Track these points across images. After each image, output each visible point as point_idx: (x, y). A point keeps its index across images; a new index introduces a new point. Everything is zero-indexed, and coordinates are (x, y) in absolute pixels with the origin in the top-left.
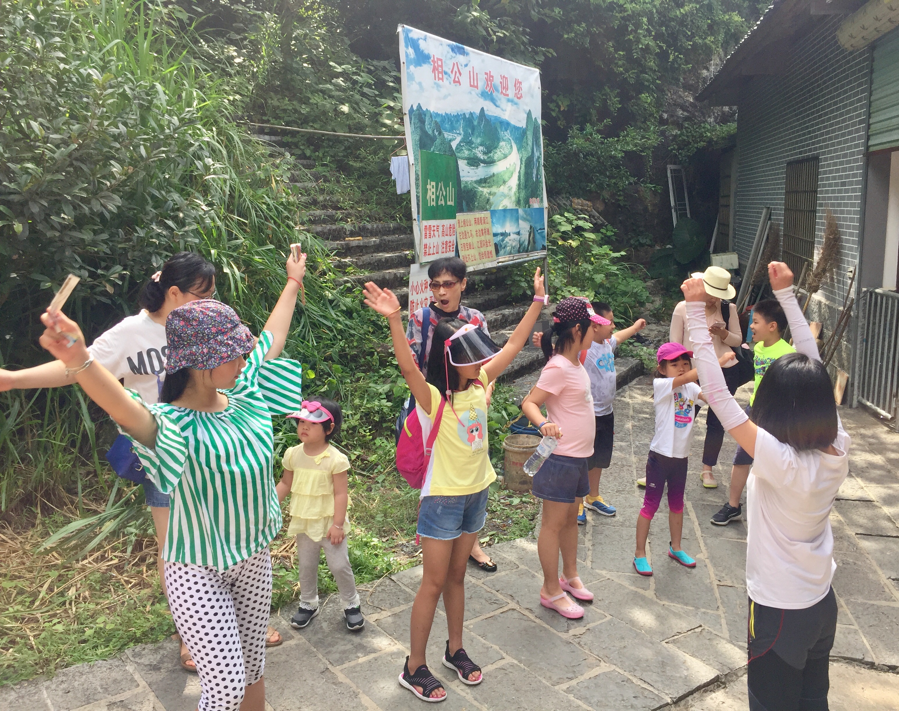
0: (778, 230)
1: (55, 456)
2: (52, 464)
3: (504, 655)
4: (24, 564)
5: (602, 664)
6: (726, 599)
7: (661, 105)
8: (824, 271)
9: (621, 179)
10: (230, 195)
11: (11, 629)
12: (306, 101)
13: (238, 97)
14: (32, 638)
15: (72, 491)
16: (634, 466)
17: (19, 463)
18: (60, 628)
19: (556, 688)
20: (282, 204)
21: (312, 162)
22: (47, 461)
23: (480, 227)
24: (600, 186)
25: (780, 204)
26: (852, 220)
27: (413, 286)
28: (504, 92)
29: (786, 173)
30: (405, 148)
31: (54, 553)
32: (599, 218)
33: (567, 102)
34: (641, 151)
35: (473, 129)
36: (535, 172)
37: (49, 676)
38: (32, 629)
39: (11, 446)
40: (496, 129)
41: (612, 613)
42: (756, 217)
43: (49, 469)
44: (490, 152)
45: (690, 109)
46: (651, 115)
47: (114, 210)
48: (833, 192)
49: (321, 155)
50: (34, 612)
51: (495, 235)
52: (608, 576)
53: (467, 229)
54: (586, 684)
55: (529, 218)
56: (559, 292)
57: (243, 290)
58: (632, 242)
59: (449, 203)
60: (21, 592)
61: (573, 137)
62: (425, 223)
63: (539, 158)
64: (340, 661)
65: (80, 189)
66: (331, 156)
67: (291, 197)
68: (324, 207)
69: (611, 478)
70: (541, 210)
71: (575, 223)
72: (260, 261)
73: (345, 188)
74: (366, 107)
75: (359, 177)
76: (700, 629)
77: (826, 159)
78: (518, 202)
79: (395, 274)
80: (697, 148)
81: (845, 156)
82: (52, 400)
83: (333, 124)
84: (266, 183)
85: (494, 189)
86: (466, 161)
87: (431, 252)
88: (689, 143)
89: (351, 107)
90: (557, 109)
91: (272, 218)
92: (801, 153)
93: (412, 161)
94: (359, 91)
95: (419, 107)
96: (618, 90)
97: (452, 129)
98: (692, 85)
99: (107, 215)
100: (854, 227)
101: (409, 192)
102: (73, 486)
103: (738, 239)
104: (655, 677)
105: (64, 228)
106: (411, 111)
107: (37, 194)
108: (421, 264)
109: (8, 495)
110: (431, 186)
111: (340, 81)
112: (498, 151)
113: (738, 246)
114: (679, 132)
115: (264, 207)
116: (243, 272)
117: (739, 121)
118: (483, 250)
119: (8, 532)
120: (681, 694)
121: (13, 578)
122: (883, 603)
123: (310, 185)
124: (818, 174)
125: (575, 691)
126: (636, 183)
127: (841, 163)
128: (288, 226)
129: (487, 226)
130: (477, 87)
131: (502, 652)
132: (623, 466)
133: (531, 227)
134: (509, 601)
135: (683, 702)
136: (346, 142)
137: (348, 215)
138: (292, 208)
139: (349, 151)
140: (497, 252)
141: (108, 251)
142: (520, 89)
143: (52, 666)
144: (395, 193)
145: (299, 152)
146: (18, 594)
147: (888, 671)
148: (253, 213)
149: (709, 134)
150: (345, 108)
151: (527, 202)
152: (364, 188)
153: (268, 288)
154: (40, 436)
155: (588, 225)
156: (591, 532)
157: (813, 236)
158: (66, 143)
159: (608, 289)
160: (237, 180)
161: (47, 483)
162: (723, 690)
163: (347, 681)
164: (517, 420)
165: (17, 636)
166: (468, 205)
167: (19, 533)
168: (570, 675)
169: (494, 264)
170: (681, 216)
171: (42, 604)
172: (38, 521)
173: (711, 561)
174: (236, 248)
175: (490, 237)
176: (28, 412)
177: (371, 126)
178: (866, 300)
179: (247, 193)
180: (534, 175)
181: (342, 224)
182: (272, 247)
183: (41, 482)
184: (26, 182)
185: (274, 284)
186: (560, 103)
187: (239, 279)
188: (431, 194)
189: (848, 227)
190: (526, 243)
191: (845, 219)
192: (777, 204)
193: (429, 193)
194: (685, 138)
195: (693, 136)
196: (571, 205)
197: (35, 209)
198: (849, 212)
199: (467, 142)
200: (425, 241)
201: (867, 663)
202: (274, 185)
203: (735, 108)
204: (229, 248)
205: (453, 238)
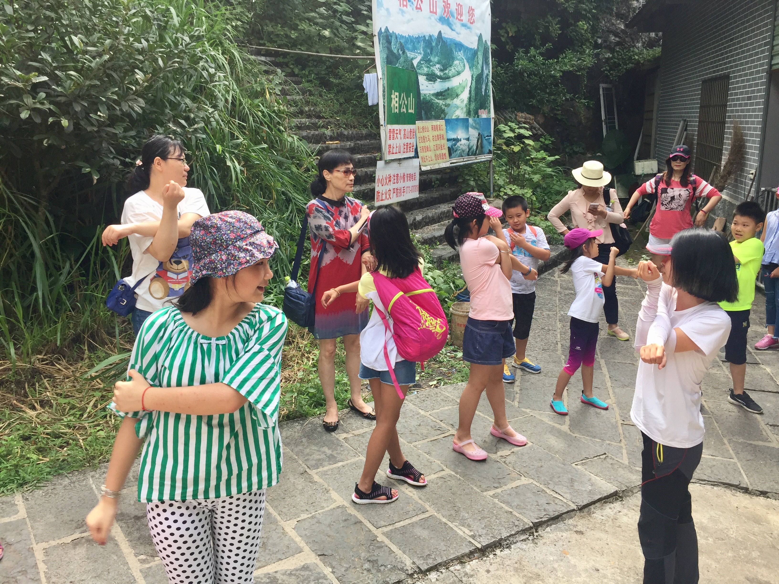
0: (693, 139)
1: (98, 306)
2: (95, 312)
3: (444, 468)
4: (75, 387)
5: (523, 478)
6: (627, 435)
7: (597, 32)
8: (729, 173)
9: (559, 95)
10: (232, 103)
11: (65, 434)
12: (295, 28)
13: (239, 23)
14: (81, 441)
15: (112, 335)
16: (559, 331)
17: (70, 311)
18: (102, 434)
19: (485, 493)
20: (274, 112)
21: (299, 79)
22: (92, 310)
23: (436, 133)
24: (541, 102)
25: (695, 117)
26: (755, 129)
27: (379, 179)
28: (459, 17)
29: (702, 90)
30: (375, 67)
31: (98, 380)
32: (539, 129)
33: (514, 29)
34: (577, 71)
35: (432, 50)
36: (484, 87)
37: (94, 468)
38: (81, 435)
39: (64, 297)
40: (451, 50)
41: (533, 441)
42: (674, 128)
43: (94, 316)
44: (446, 70)
45: (621, 35)
46: (587, 40)
47: (140, 111)
48: (740, 105)
49: (307, 73)
50: (83, 422)
51: (448, 140)
52: (531, 414)
53: (426, 134)
54: (508, 492)
55: (477, 126)
56: (502, 189)
57: (242, 181)
58: (567, 150)
59: (410, 111)
60: (73, 407)
61: (518, 59)
62: (390, 127)
63: (488, 75)
64: (316, 466)
65: (113, 93)
66: (316, 74)
67: (281, 106)
68: (309, 117)
69: (539, 340)
70: (488, 120)
71: (517, 131)
72: (256, 157)
73: (326, 100)
74: (344, 31)
75: (339, 92)
76: (604, 456)
77: (735, 77)
78: (469, 113)
79: (366, 172)
80: (626, 69)
81: (752, 74)
82: (95, 264)
83: (317, 46)
84: (262, 94)
85: (448, 101)
86: (425, 77)
87: (394, 152)
88: (619, 65)
89: (332, 32)
90: (506, 35)
91: (265, 123)
92: (714, 72)
93: (380, 76)
94: (339, 18)
95: (387, 29)
96: (559, 19)
97: (414, 49)
98: (623, 15)
99: (134, 115)
100: (757, 136)
101: (378, 104)
102: (112, 331)
103: (659, 148)
104: (565, 489)
105: (101, 124)
106: (380, 33)
107: (79, 97)
108: (386, 161)
109: (62, 335)
110: (395, 96)
111: (322, 10)
112: (452, 68)
113: (658, 154)
114: (611, 55)
115: (260, 114)
116: (243, 166)
117: (663, 46)
118: (438, 152)
119: (63, 363)
120: (585, 502)
121: (67, 397)
122: (761, 443)
123: (298, 98)
124: (728, 89)
125: (500, 497)
126: (572, 99)
127: (748, 80)
128: (279, 130)
129: (443, 132)
130: (436, 13)
131: (442, 465)
132: (549, 330)
133: (479, 134)
134: (450, 429)
135: (586, 510)
136: (328, 63)
137: (329, 123)
138: (282, 115)
139: (330, 70)
140: (450, 154)
141: (135, 145)
142: (473, 15)
143: (96, 461)
144: (367, 105)
145: (289, 71)
146: (70, 409)
147: (759, 495)
148: (251, 118)
149: (637, 57)
150: (327, 33)
151: (476, 113)
152: (342, 100)
153: (262, 180)
154: (86, 290)
155: (527, 133)
156: (519, 380)
157: (722, 144)
158: (100, 55)
159: (544, 189)
160: (238, 90)
161: (92, 327)
162: (620, 503)
163: (321, 481)
164: (462, 290)
165: (70, 439)
166: (426, 114)
167: (71, 365)
168: (496, 485)
169: (447, 165)
170: (610, 128)
171: (89, 417)
172: (86, 356)
173: (618, 405)
174: (237, 146)
175: (444, 142)
176: (76, 272)
177: (348, 49)
178: (764, 198)
179: (246, 102)
180: (483, 90)
181: (323, 130)
182: (265, 146)
183: (87, 325)
184: (70, 86)
185: (267, 177)
186: (509, 30)
187: (239, 171)
188: (395, 103)
189: (752, 136)
190: (475, 148)
191: (749, 129)
192: (692, 117)
193: (393, 102)
194: (616, 60)
195: (623, 58)
196: (516, 118)
197: (78, 108)
198: (753, 123)
199: (426, 60)
200: (389, 142)
201: (742, 488)
202: (268, 96)
203: (660, 34)
204: (232, 146)
205: (413, 141)
